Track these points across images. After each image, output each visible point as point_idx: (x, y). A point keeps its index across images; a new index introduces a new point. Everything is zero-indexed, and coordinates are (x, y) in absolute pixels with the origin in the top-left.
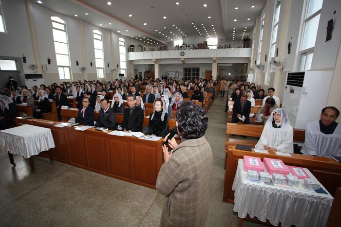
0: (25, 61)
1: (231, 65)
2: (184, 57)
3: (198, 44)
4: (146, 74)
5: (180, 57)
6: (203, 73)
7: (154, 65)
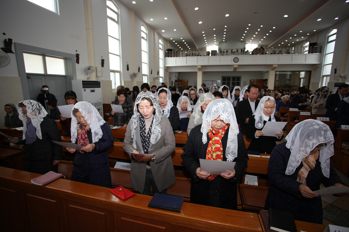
0: (78, 62)
2: (239, 63)
4: (176, 83)
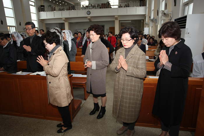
1: (130, 22)
2: (91, 15)
3: (102, 4)
5: (87, 16)
6: (107, 30)
7: (64, 23)
